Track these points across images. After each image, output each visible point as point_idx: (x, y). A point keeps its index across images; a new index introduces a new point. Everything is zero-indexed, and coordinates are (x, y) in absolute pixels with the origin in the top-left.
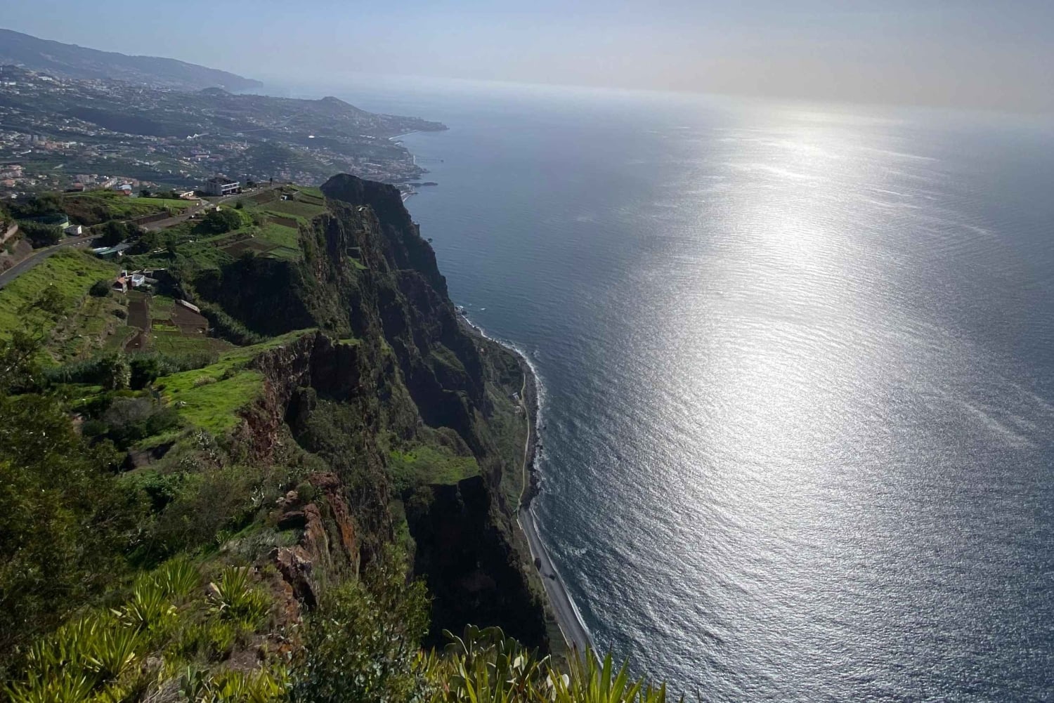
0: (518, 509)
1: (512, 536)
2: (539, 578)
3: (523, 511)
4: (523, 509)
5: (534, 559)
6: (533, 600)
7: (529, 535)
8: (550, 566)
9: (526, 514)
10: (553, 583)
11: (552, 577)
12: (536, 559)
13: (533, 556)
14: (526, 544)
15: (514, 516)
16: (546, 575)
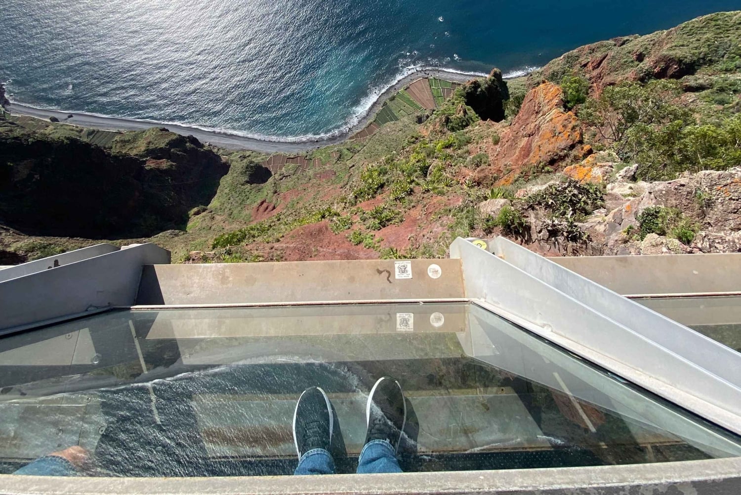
0: (3, 109)
1: (18, 126)
2: (64, 124)
3: (8, 107)
4: (5, 106)
5: (49, 121)
6: (66, 141)
7: (31, 114)
8: (61, 113)
9: (12, 107)
10: (75, 118)
11: (71, 116)
12: (50, 119)
13: (46, 120)
14: (33, 119)
15: (6, 115)
16: (66, 119)
